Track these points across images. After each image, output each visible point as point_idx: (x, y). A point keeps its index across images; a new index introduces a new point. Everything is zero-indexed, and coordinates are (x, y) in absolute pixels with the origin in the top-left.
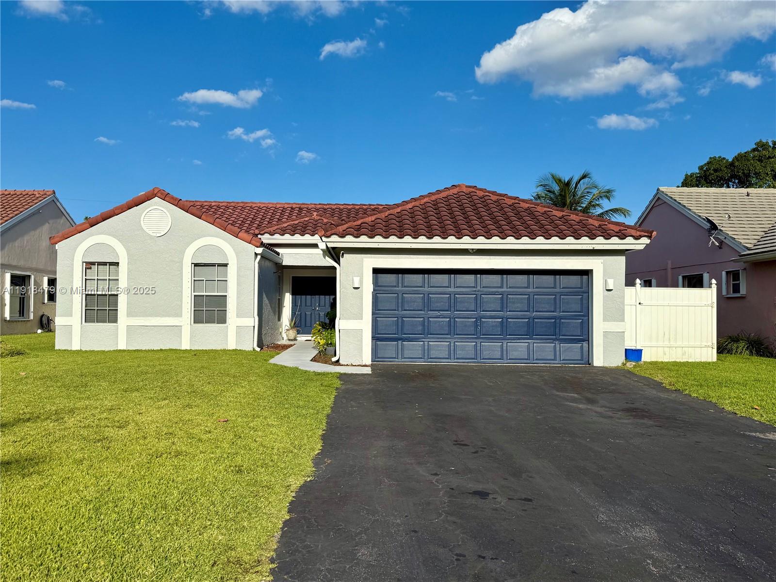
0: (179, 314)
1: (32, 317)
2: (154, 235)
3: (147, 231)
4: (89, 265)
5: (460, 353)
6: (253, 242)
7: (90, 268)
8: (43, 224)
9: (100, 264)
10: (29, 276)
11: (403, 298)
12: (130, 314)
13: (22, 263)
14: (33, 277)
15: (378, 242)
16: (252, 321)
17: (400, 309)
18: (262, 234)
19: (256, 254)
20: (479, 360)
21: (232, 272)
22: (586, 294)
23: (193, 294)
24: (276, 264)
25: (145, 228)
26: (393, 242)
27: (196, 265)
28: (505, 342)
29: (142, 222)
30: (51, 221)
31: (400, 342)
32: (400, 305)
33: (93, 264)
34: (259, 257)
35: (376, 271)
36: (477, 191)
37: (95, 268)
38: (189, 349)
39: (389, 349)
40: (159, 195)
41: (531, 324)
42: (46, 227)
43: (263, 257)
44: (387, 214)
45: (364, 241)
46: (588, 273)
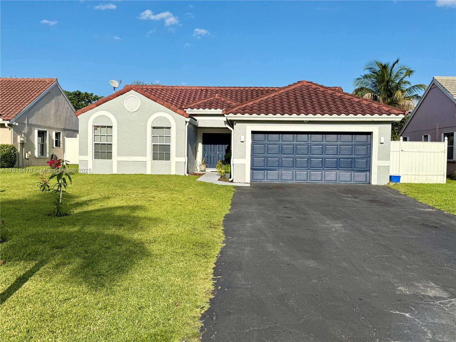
0: (145, 155)
1: (48, 156)
2: (131, 111)
3: (127, 109)
4: (96, 127)
5: (298, 177)
6: (185, 115)
7: (97, 129)
8: (52, 100)
9: (102, 127)
10: (46, 131)
11: (268, 147)
12: (119, 155)
13: (42, 124)
14: (48, 132)
15: (255, 117)
16: (185, 159)
17: (266, 153)
18: (187, 109)
19: (186, 122)
20: (309, 181)
21: (173, 131)
22: (369, 145)
23: (152, 144)
24: (195, 126)
25: (126, 106)
26: (263, 117)
27: (154, 128)
28: (323, 172)
29: (124, 104)
30: (55, 98)
31: (266, 171)
32: (266, 151)
33: (98, 127)
34: (188, 123)
35: (253, 132)
36: (312, 85)
37: (99, 129)
38: (150, 174)
39: (260, 175)
40: (134, 88)
41: (338, 162)
43: (190, 123)
44: (259, 100)
45: (247, 117)
46: (370, 134)
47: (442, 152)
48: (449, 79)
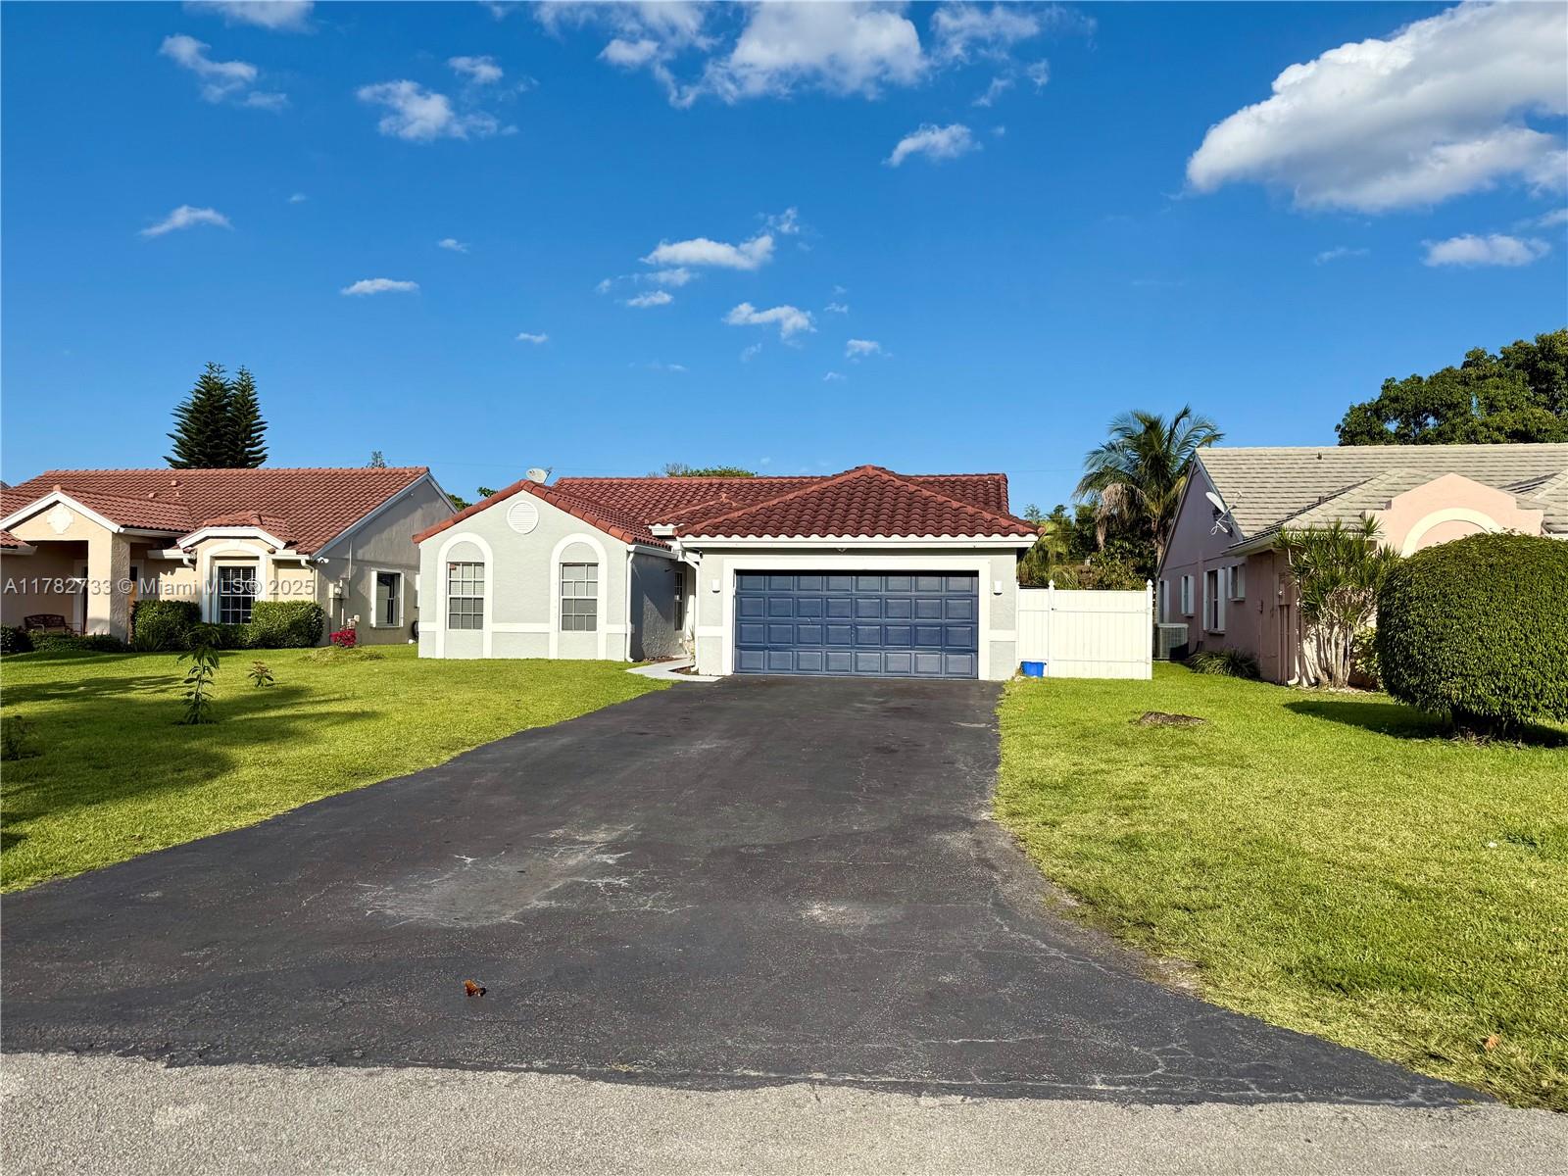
0: (547, 621)
1: (401, 624)
2: (521, 532)
3: (513, 527)
4: (454, 565)
5: (833, 665)
6: (625, 538)
7: (455, 569)
8: (415, 510)
9: (465, 564)
10: (399, 574)
12: (495, 620)
13: (390, 559)
14: (403, 575)
16: (625, 627)
19: (629, 553)
20: (853, 672)
21: (602, 569)
22: (973, 597)
23: (562, 597)
24: (671, 560)
25: (511, 525)
27: (565, 565)
28: (883, 652)
29: (508, 518)
30: (424, 506)
31: (766, 651)
33: (457, 564)
34: (632, 555)
35: (739, 573)
37: (459, 568)
38: (556, 658)
39: (757, 660)
40: (525, 487)
41: (913, 632)
42: (419, 513)
43: (636, 553)
44: (759, 507)
46: (975, 574)
47: (1141, 612)
48: (1229, 453)
